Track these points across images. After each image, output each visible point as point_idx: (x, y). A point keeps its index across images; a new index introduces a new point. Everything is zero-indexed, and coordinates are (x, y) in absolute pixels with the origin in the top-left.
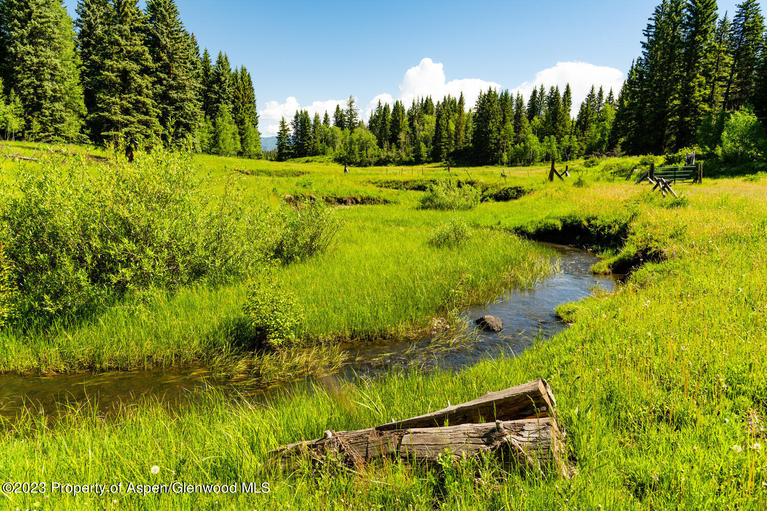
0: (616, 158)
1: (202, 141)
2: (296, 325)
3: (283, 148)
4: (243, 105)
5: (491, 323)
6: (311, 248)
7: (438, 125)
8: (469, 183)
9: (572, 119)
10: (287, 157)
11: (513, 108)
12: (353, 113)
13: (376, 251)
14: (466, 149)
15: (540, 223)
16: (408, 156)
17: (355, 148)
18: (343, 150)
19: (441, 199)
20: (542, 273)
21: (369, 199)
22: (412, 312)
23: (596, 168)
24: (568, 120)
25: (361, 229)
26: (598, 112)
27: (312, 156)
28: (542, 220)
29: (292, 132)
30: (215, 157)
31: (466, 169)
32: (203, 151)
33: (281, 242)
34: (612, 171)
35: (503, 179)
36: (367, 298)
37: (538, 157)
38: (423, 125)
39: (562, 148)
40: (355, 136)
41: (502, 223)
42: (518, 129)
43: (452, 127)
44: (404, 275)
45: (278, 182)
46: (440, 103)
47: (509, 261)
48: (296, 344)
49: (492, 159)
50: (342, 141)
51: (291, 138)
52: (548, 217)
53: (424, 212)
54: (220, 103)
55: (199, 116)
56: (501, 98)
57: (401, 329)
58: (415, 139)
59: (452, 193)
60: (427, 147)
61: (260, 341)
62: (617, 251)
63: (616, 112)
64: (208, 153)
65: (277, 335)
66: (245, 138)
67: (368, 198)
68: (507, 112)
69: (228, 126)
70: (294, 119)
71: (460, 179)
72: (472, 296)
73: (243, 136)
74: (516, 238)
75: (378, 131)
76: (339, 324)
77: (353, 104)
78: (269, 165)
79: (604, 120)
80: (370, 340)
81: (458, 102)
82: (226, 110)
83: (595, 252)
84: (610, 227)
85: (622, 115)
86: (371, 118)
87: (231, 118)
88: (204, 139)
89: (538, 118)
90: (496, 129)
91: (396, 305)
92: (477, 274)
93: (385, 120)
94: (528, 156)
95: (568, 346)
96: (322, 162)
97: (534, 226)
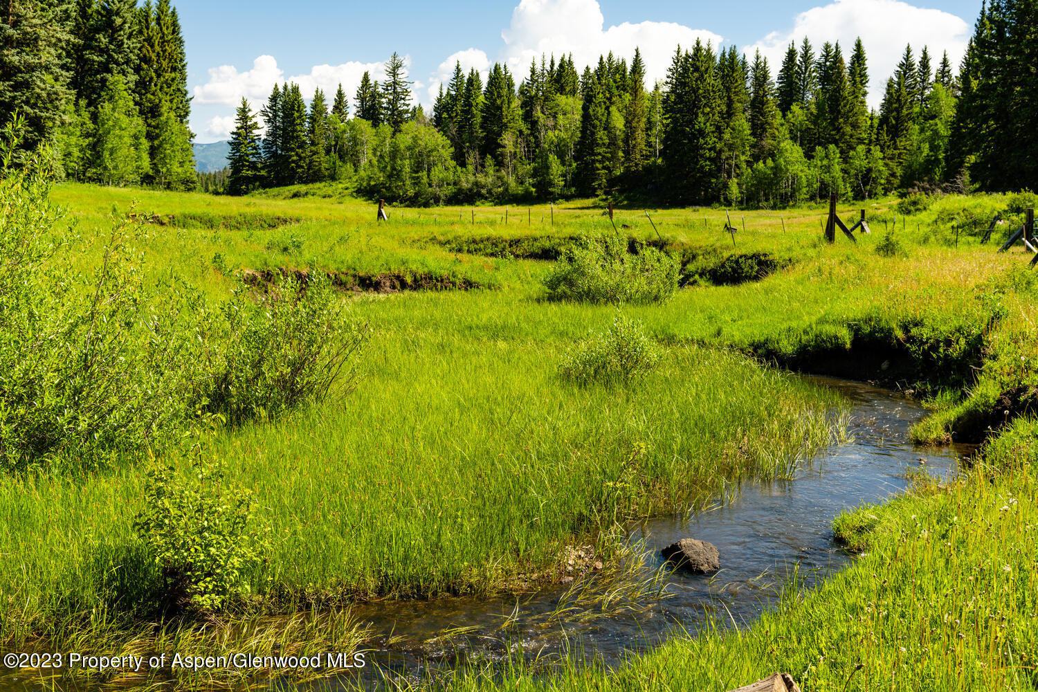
0: (962, 197)
1: (68, 155)
2: (254, 564)
3: (244, 166)
4: (159, 76)
5: (695, 556)
6: (292, 390)
7: (586, 117)
8: (655, 244)
9: (869, 111)
10: (251, 186)
11: (748, 85)
12: (399, 90)
13: (442, 396)
14: (648, 169)
15: (805, 332)
16: (522, 183)
17: (403, 166)
18: (376, 170)
19: (592, 278)
20: (809, 443)
21: (431, 278)
22: (518, 533)
23: (923, 216)
24: (863, 114)
25: (410, 346)
26: (923, 100)
27: (306, 183)
28: (810, 326)
29: (262, 130)
30: (94, 187)
31: (650, 212)
32: (68, 175)
33: (226, 375)
34: (954, 223)
35: (728, 235)
36: (416, 503)
37: (804, 190)
38: (555, 117)
39: (853, 172)
40: (404, 140)
41: (725, 331)
42: (759, 128)
43: (619, 122)
44: (504, 450)
45: (228, 242)
46: (592, 71)
47: (738, 417)
48: (254, 607)
49: (706, 191)
50: (375, 150)
51: (261, 144)
52: (822, 321)
53: (553, 308)
54: (110, 71)
55: (63, 102)
56: (722, 64)
57: (493, 572)
58: (538, 146)
59: (617, 265)
60: (563, 163)
61: (173, 600)
62: (963, 393)
63: (956, 100)
64: (79, 180)
65: (211, 587)
66: (160, 146)
67: (429, 277)
68: (736, 94)
69: (125, 121)
70: (268, 103)
71: (635, 235)
72: (655, 496)
73: (156, 142)
74: (755, 366)
75: (454, 130)
76: (351, 561)
77: (400, 71)
78: (209, 205)
79: (934, 117)
80: (424, 598)
81: (629, 69)
82: (121, 87)
83: (920, 396)
84: (948, 343)
85: (968, 108)
86: (439, 100)
87: (131, 104)
88: (71, 149)
89: (802, 108)
90: (713, 129)
91: (482, 516)
92: (664, 447)
93: (471, 105)
94: (784, 187)
95: (850, 601)
96: (330, 196)
97: (793, 340)
